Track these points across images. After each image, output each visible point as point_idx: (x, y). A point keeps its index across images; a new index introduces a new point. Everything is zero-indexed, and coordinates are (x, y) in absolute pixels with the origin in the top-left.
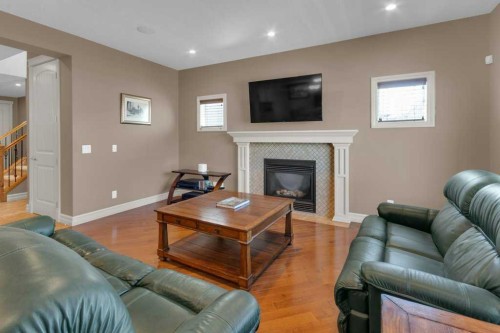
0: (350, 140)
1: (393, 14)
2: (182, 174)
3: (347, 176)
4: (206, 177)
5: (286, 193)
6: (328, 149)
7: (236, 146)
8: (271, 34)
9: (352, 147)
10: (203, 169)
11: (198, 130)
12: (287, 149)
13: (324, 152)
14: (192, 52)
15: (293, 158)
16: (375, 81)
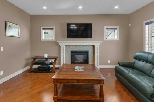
0: (100, 44)
1: (117, 9)
2: (35, 59)
3: (98, 55)
4: (47, 59)
5: (78, 62)
6: (92, 47)
7: (60, 46)
8: (80, 8)
9: (100, 46)
10: (46, 56)
11: (41, 40)
12: (79, 47)
13: (91, 48)
14: (45, 8)
15: (81, 50)
16: (105, 27)
